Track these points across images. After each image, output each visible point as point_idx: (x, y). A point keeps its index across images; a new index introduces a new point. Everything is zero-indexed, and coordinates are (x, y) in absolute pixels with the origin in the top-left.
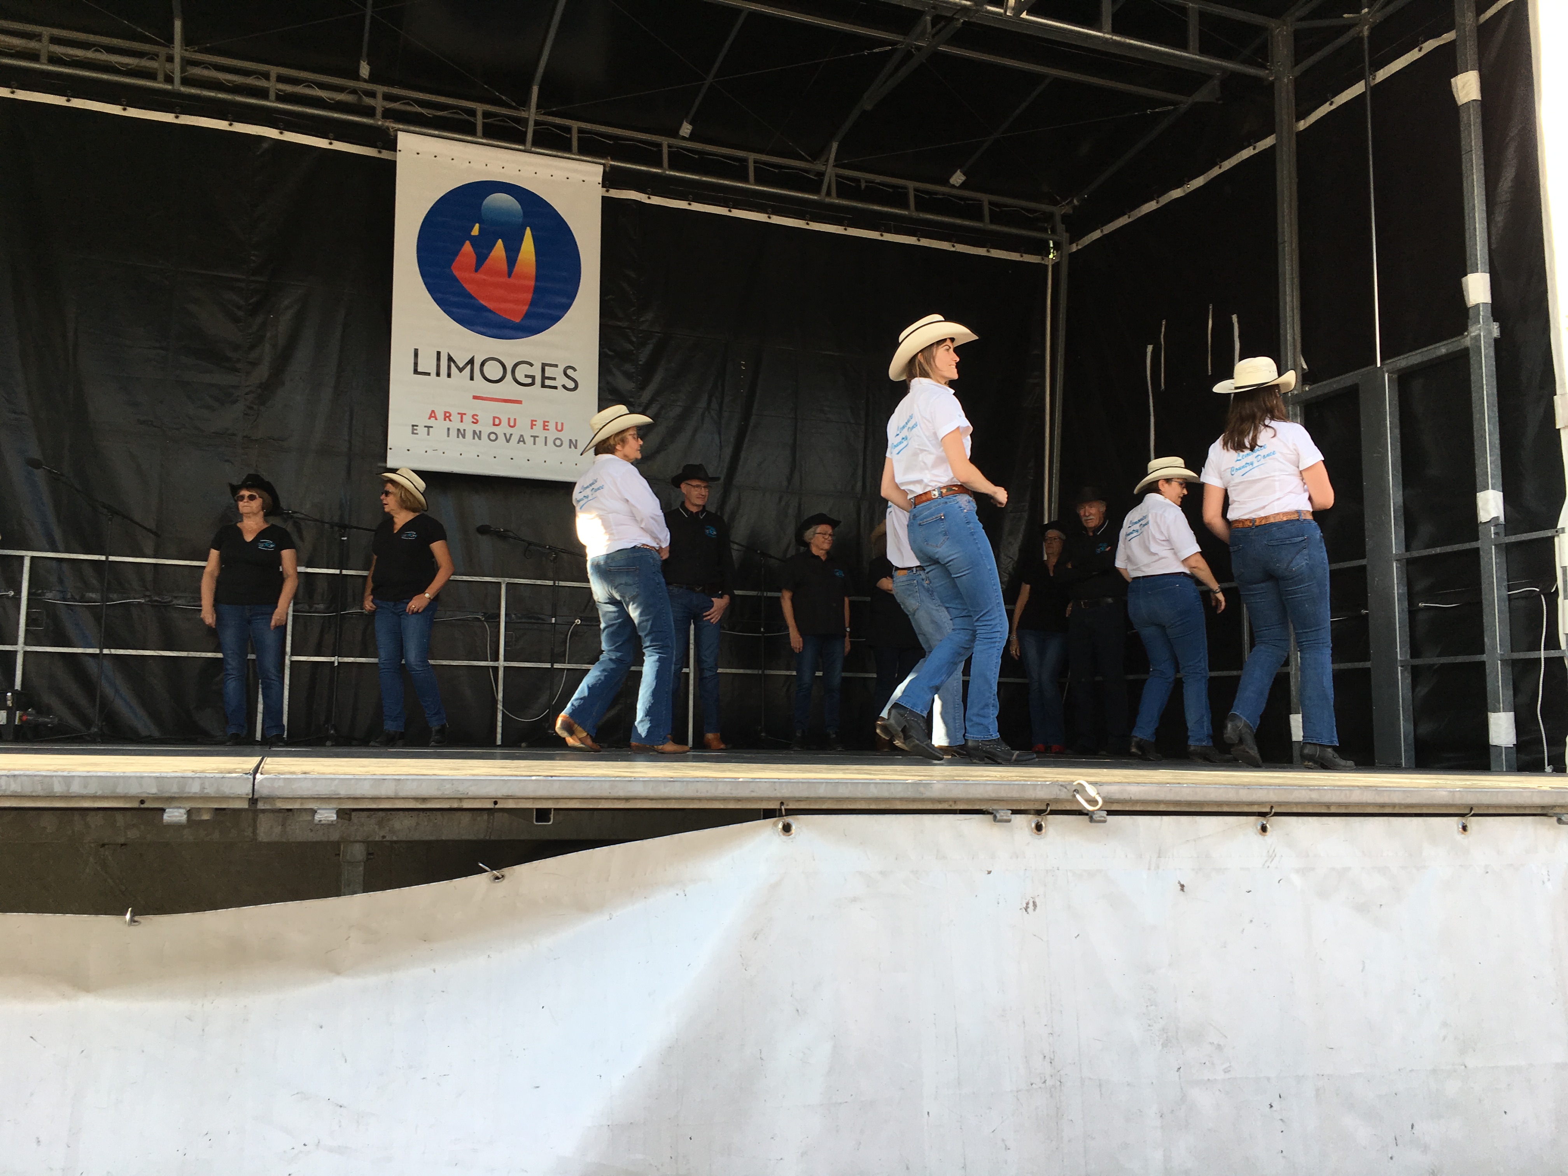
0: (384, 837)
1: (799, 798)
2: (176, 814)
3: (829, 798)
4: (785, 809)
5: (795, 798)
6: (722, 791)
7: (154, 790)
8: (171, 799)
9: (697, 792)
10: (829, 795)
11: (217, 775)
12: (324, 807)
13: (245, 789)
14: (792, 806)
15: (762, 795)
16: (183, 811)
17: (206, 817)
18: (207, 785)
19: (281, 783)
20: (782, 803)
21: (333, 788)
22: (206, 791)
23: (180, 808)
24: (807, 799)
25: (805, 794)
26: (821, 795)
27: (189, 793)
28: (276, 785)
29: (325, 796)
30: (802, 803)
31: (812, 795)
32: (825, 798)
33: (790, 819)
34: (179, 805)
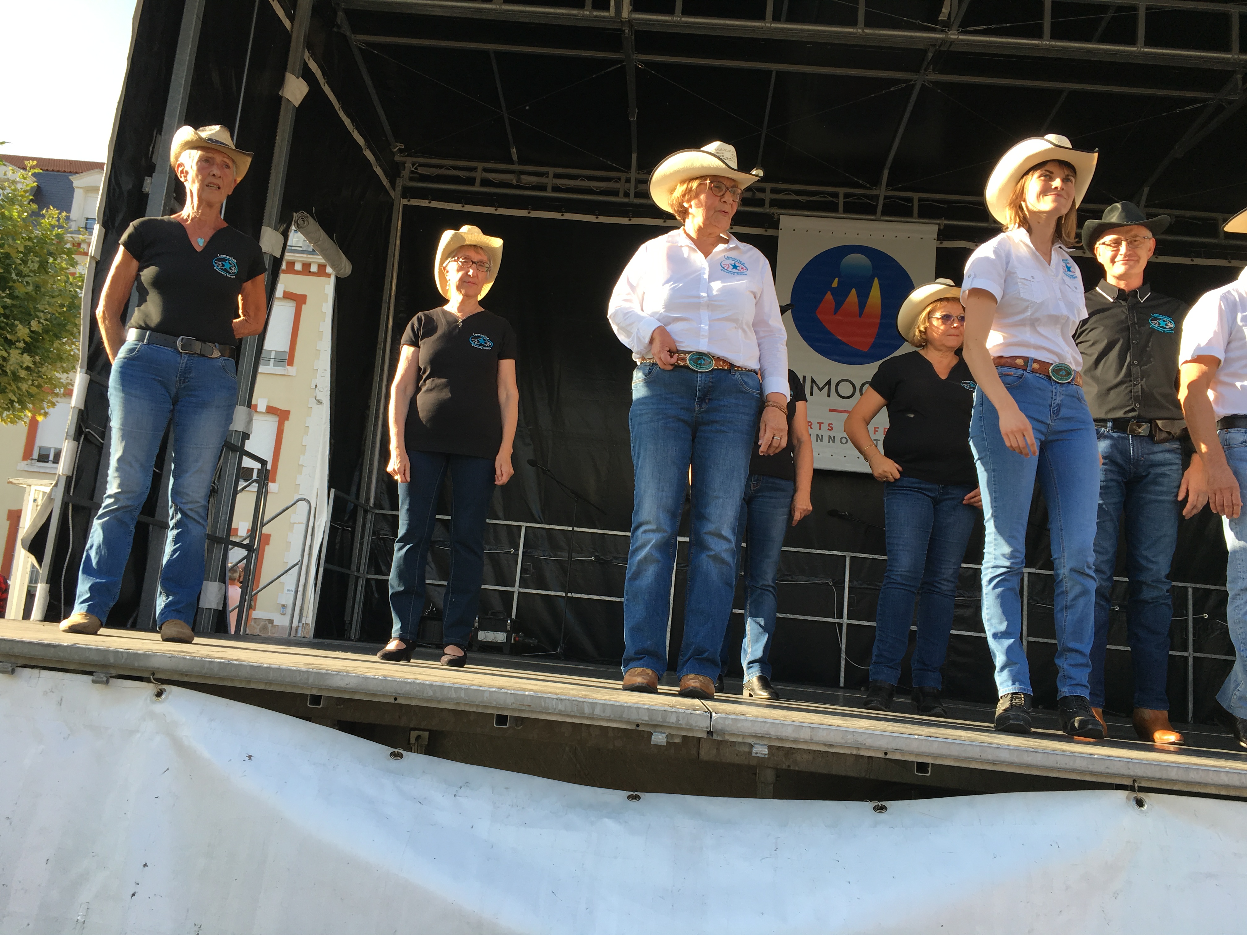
0: (789, 766)
1: (1151, 778)
2: (660, 737)
3: (1181, 781)
4: (1138, 787)
5: (1148, 777)
6: (1080, 764)
7: (647, 718)
8: (656, 726)
9: (1057, 763)
10: (1181, 779)
11: (687, 711)
12: (758, 742)
13: (704, 724)
14: (1144, 784)
15: (1117, 772)
16: (664, 735)
17: (677, 741)
18: (680, 718)
19: (730, 722)
20: (1134, 781)
21: (766, 729)
22: (680, 722)
23: (661, 732)
24: (1159, 780)
25: (1158, 775)
26: (1173, 778)
27: (669, 722)
28: (727, 722)
29: (760, 735)
30: (1153, 782)
31: (1164, 776)
32: (1176, 780)
33: (1142, 795)
34: (661, 730)
